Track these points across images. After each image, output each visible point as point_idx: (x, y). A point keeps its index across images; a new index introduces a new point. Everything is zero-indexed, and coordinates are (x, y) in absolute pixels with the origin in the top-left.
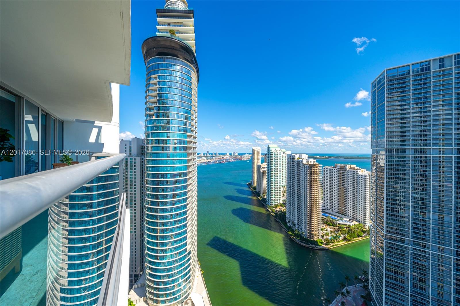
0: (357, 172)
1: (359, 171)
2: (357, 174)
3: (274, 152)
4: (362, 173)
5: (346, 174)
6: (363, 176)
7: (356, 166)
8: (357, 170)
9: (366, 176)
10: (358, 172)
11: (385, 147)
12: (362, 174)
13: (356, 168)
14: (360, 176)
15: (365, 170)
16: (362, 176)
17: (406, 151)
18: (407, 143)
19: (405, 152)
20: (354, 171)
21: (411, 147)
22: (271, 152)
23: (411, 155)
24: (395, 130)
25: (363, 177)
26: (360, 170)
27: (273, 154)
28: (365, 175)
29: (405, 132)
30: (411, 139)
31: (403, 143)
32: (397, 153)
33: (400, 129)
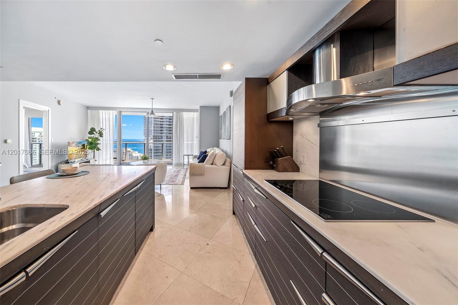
0: (132, 154)
3: (39, 138)
8: (132, 153)
9: (138, 157)
11: (153, 135)
12: (135, 156)
13: (131, 151)
14: (134, 157)
15: (137, 152)
17: (163, 137)
18: (163, 132)
20: (130, 154)
21: (165, 135)
22: (34, 137)
23: (165, 140)
24: (158, 123)
25: (136, 158)
26: (134, 153)
27: (37, 140)
29: (162, 125)
30: (165, 130)
31: (161, 132)
32: (159, 138)
33: (160, 123)
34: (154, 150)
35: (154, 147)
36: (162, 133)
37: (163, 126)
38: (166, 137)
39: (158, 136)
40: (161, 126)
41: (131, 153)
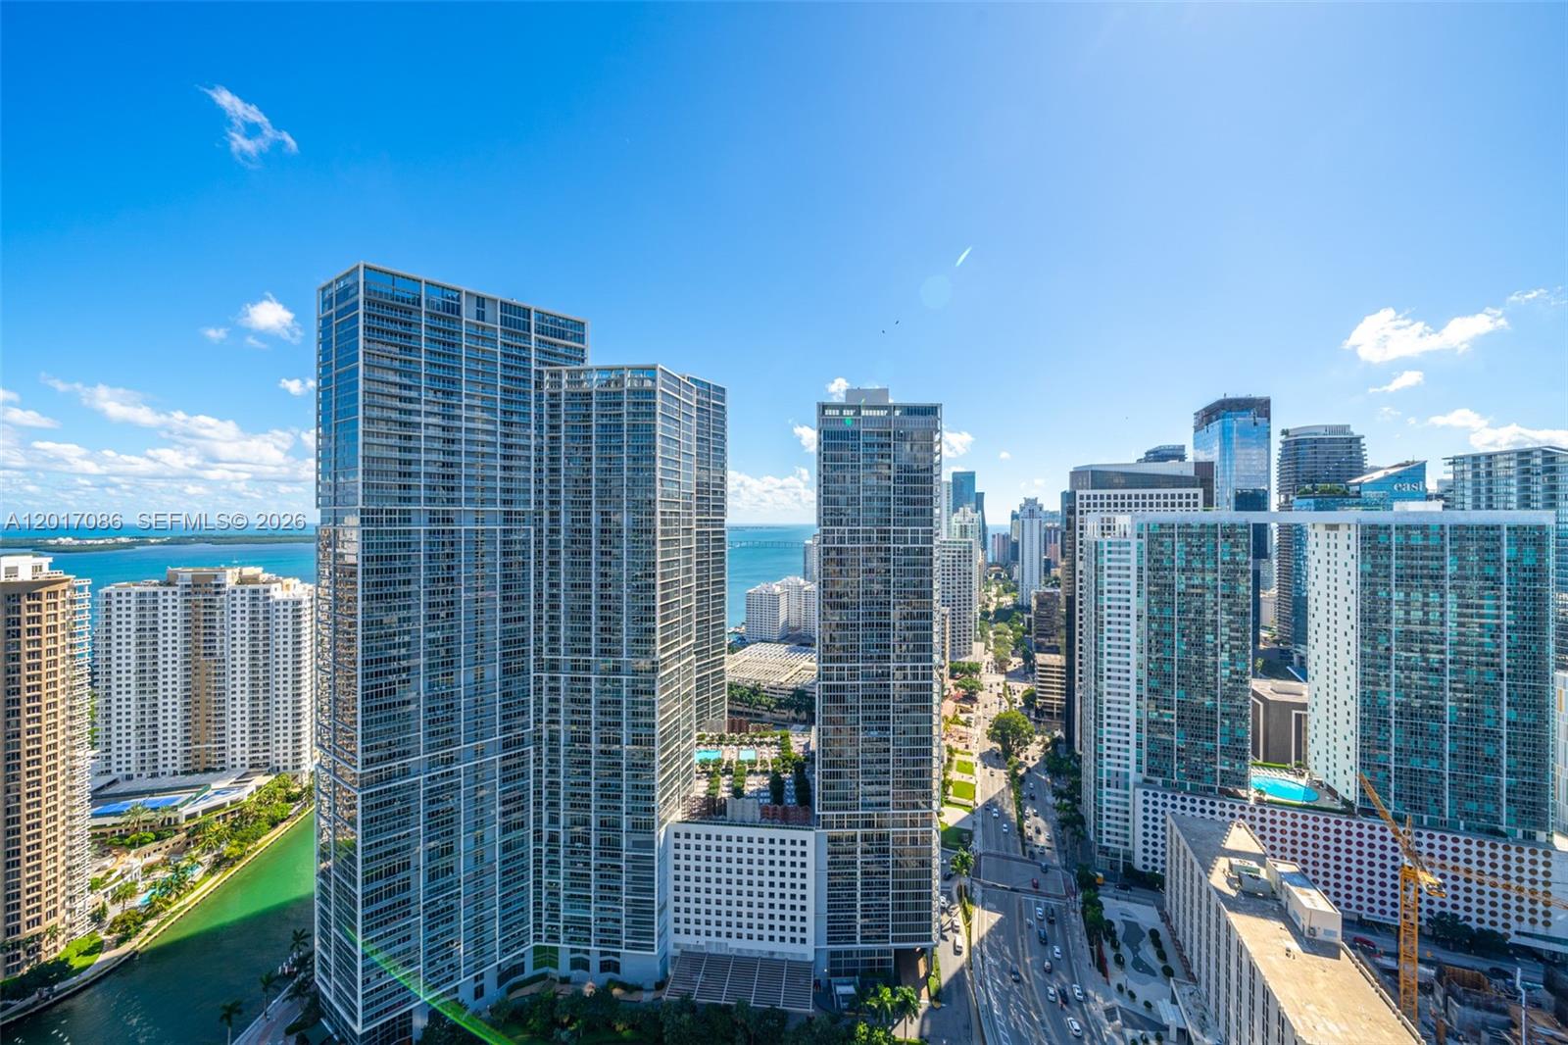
0: (268, 591)
1: (273, 586)
2: (268, 598)
4: (286, 592)
5: (221, 607)
6: (290, 604)
7: (264, 572)
8: (266, 586)
9: (298, 603)
10: (273, 593)
11: (360, 505)
12: (285, 597)
13: (265, 577)
14: (278, 603)
15: (297, 581)
16: (285, 603)
17: (413, 516)
18: (413, 493)
19: (409, 520)
20: (255, 591)
21: (422, 507)
23: (422, 528)
24: (386, 453)
25: (290, 607)
26: (278, 585)
28: (297, 598)
29: (409, 462)
30: (422, 484)
31: (405, 493)
32: (390, 521)
33: (397, 454)
34: (366, 572)
35: (366, 559)
36: (409, 500)
37: (413, 468)
38: (424, 517)
39: (390, 512)
40: (405, 469)
41: (261, 587)
